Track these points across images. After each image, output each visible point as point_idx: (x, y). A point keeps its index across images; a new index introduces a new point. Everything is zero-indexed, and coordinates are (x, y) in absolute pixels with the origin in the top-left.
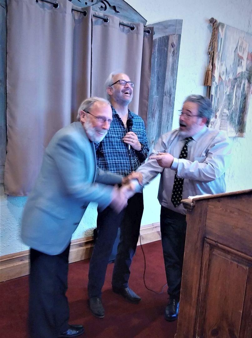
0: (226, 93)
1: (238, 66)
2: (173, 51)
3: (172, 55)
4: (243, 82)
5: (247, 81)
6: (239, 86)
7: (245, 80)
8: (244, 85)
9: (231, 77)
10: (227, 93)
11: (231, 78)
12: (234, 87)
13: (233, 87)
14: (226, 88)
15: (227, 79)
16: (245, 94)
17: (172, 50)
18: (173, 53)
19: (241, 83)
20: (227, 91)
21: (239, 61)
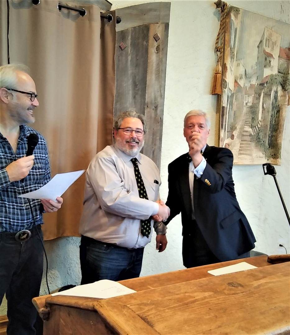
0: (246, 104)
1: (265, 66)
2: (156, 46)
3: (156, 52)
4: (274, 88)
5: (280, 88)
6: (268, 95)
7: (278, 85)
8: (276, 92)
9: (254, 82)
10: (248, 104)
11: (254, 84)
12: (260, 95)
13: (257, 95)
14: (246, 97)
15: (248, 85)
16: (278, 105)
17: (156, 44)
18: (156, 48)
19: (270, 91)
20: (248, 101)
21: (266, 59)
